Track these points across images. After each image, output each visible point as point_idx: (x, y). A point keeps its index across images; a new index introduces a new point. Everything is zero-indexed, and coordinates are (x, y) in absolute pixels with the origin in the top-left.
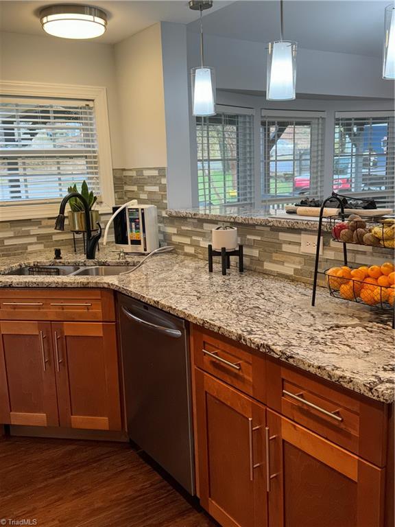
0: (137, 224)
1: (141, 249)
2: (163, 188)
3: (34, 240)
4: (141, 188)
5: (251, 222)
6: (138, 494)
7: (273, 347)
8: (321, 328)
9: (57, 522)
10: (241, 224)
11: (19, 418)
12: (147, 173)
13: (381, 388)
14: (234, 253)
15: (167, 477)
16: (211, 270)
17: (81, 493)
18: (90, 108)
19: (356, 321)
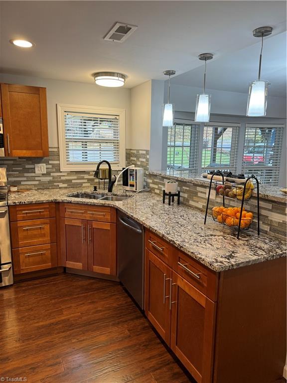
0: (133, 177)
1: (134, 189)
2: (147, 160)
3: (86, 181)
4: (138, 159)
5: (184, 180)
6: (118, 306)
7: (176, 242)
8: (203, 235)
9: (80, 314)
10: (179, 181)
11: (70, 264)
12: (141, 152)
13: (215, 264)
14: (176, 195)
15: (133, 300)
16: (164, 202)
17: (93, 302)
18: (117, 119)
19: (222, 234)
